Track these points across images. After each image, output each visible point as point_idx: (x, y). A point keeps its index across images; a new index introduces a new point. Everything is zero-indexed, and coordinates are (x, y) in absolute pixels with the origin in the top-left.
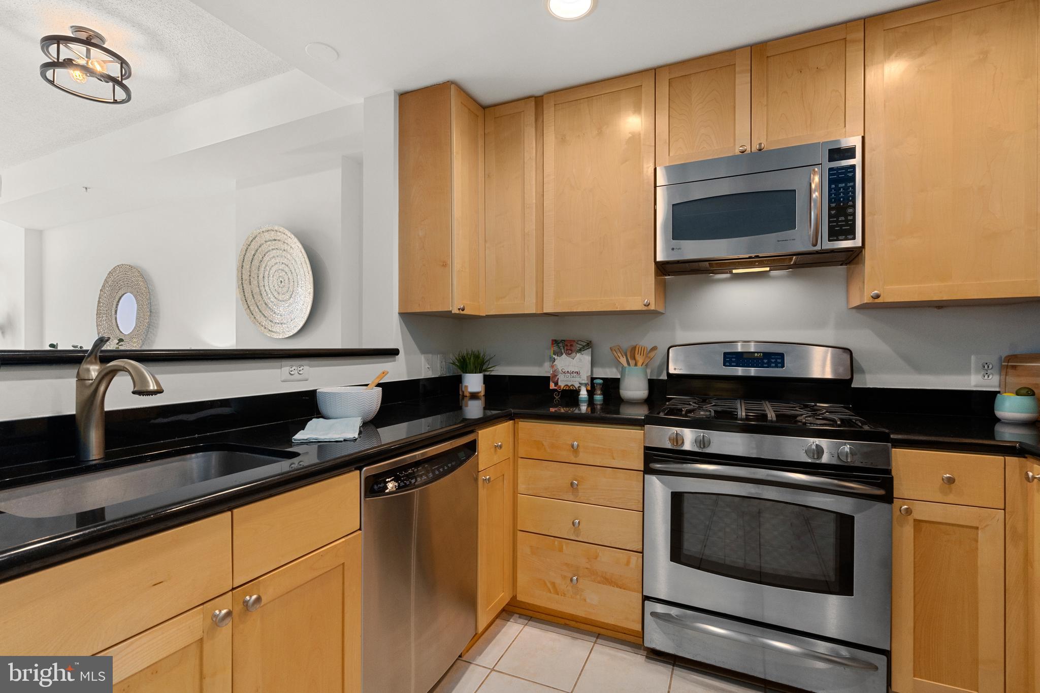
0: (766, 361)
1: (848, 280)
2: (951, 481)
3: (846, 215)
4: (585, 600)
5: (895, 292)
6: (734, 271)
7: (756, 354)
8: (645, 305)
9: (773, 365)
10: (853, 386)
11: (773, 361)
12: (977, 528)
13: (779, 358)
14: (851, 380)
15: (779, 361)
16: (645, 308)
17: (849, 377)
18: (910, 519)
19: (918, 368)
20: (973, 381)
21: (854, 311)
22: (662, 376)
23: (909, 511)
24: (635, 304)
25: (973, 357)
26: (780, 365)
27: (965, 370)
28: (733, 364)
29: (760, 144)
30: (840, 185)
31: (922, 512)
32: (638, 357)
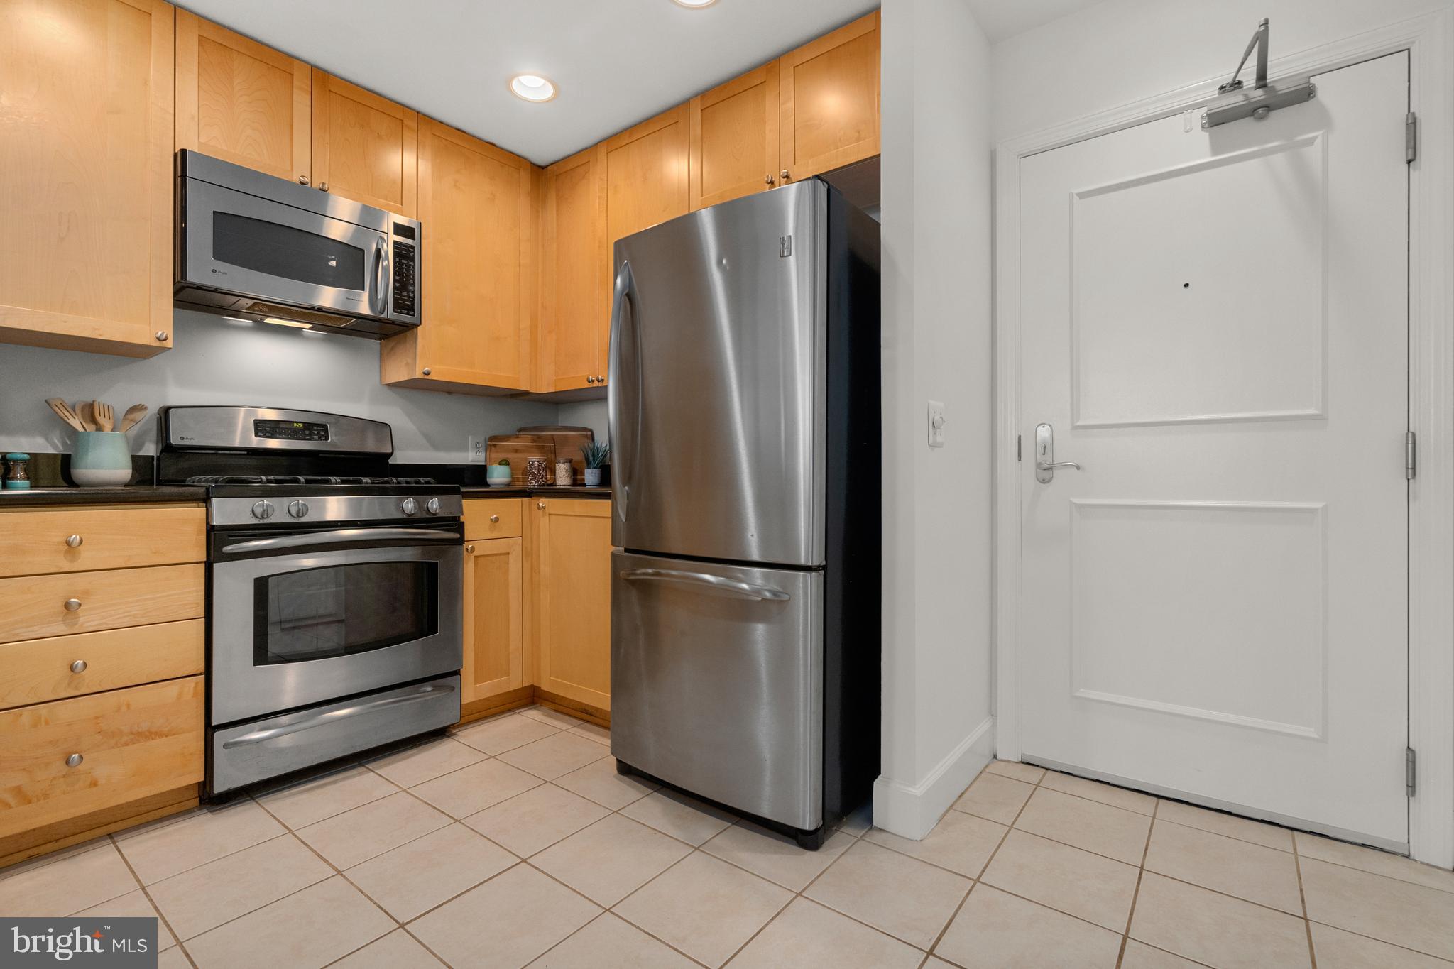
0: (307, 432)
1: (382, 357)
2: (497, 520)
3: (408, 291)
4: (94, 784)
5: (443, 372)
6: (269, 321)
7: (295, 424)
8: (158, 339)
9: (316, 437)
10: (391, 461)
11: (316, 432)
12: (508, 554)
13: (323, 430)
14: (390, 455)
15: (323, 433)
16: (157, 344)
17: (390, 451)
18: (472, 556)
19: (436, 446)
20: (471, 457)
21: (386, 388)
22: (144, 449)
23: (473, 549)
24: (145, 337)
25: (470, 438)
26: (323, 437)
27: (463, 448)
28: (267, 434)
29: (323, 184)
30: (403, 261)
31: (481, 549)
32: (100, 419)
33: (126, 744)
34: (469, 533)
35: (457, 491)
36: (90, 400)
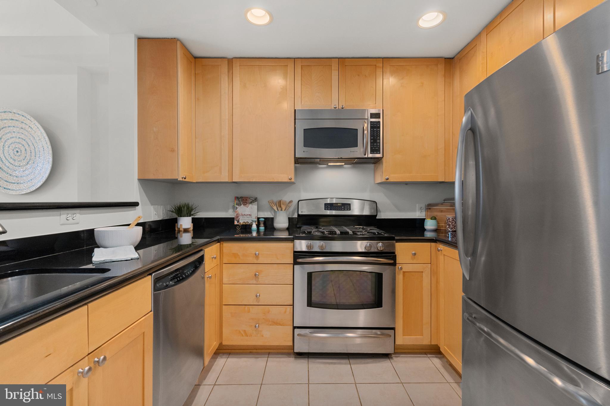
0: (343, 207)
1: (375, 171)
2: (415, 254)
3: (377, 143)
4: (263, 336)
5: (393, 178)
6: (329, 164)
7: (339, 204)
8: (289, 179)
9: (346, 209)
10: (377, 218)
11: (346, 207)
12: (423, 272)
13: (348, 206)
14: (376, 216)
15: (348, 207)
16: (289, 181)
17: (376, 214)
18: (402, 271)
19: (399, 210)
20: (417, 214)
21: (377, 184)
22: (294, 215)
23: (401, 268)
24: (284, 178)
25: (417, 205)
26: (349, 209)
27: (414, 210)
28: (329, 209)
29: (343, 105)
30: (375, 130)
31: (406, 268)
32: (282, 206)
33: (271, 325)
34: (399, 260)
35: (392, 239)
36: (280, 199)
